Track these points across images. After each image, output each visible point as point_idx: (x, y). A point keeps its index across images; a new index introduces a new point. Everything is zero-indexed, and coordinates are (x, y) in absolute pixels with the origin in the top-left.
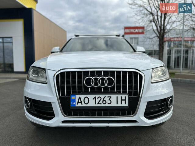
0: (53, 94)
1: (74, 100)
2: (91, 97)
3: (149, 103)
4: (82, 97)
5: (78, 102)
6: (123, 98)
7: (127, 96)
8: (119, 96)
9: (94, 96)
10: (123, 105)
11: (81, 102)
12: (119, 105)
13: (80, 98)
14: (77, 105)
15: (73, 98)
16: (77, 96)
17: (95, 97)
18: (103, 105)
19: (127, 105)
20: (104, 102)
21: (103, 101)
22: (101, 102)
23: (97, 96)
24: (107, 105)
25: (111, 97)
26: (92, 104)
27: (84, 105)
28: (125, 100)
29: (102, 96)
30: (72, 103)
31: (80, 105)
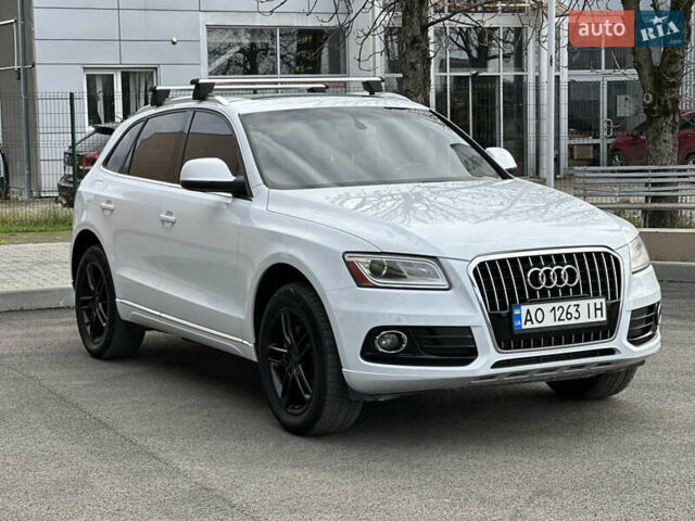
1: (519, 317)
2: (547, 307)
3: (635, 313)
4: (533, 308)
5: (526, 320)
6: (598, 306)
7: (603, 300)
8: (591, 302)
9: (551, 306)
10: (599, 319)
11: (531, 320)
12: (593, 319)
13: (528, 312)
14: (524, 327)
15: (516, 312)
16: (524, 308)
17: (554, 308)
18: (566, 322)
19: (604, 318)
20: (569, 316)
21: (567, 313)
22: (564, 317)
23: (557, 305)
24: (573, 321)
25: (578, 306)
26: (549, 322)
27: (536, 325)
28: (601, 309)
29: (565, 304)
30: (517, 323)
31: (529, 325)
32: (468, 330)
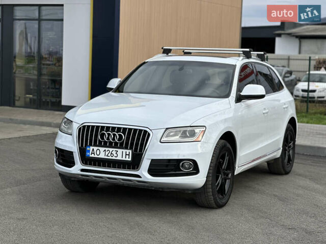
0: (75, 145)
1: (89, 151)
2: (102, 149)
4: (95, 148)
5: (92, 153)
6: (128, 153)
7: (130, 151)
8: (124, 151)
10: (127, 159)
11: (94, 153)
12: (124, 158)
13: (93, 149)
14: (91, 156)
15: (88, 149)
16: (92, 148)
17: (105, 150)
18: (110, 158)
19: (130, 159)
20: (112, 155)
21: (111, 154)
22: (109, 155)
23: (107, 149)
24: (114, 158)
25: (117, 151)
26: (102, 156)
27: (96, 156)
28: (129, 155)
29: (111, 150)
30: (88, 154)
31: (93, 156)
32: (71, 153)
